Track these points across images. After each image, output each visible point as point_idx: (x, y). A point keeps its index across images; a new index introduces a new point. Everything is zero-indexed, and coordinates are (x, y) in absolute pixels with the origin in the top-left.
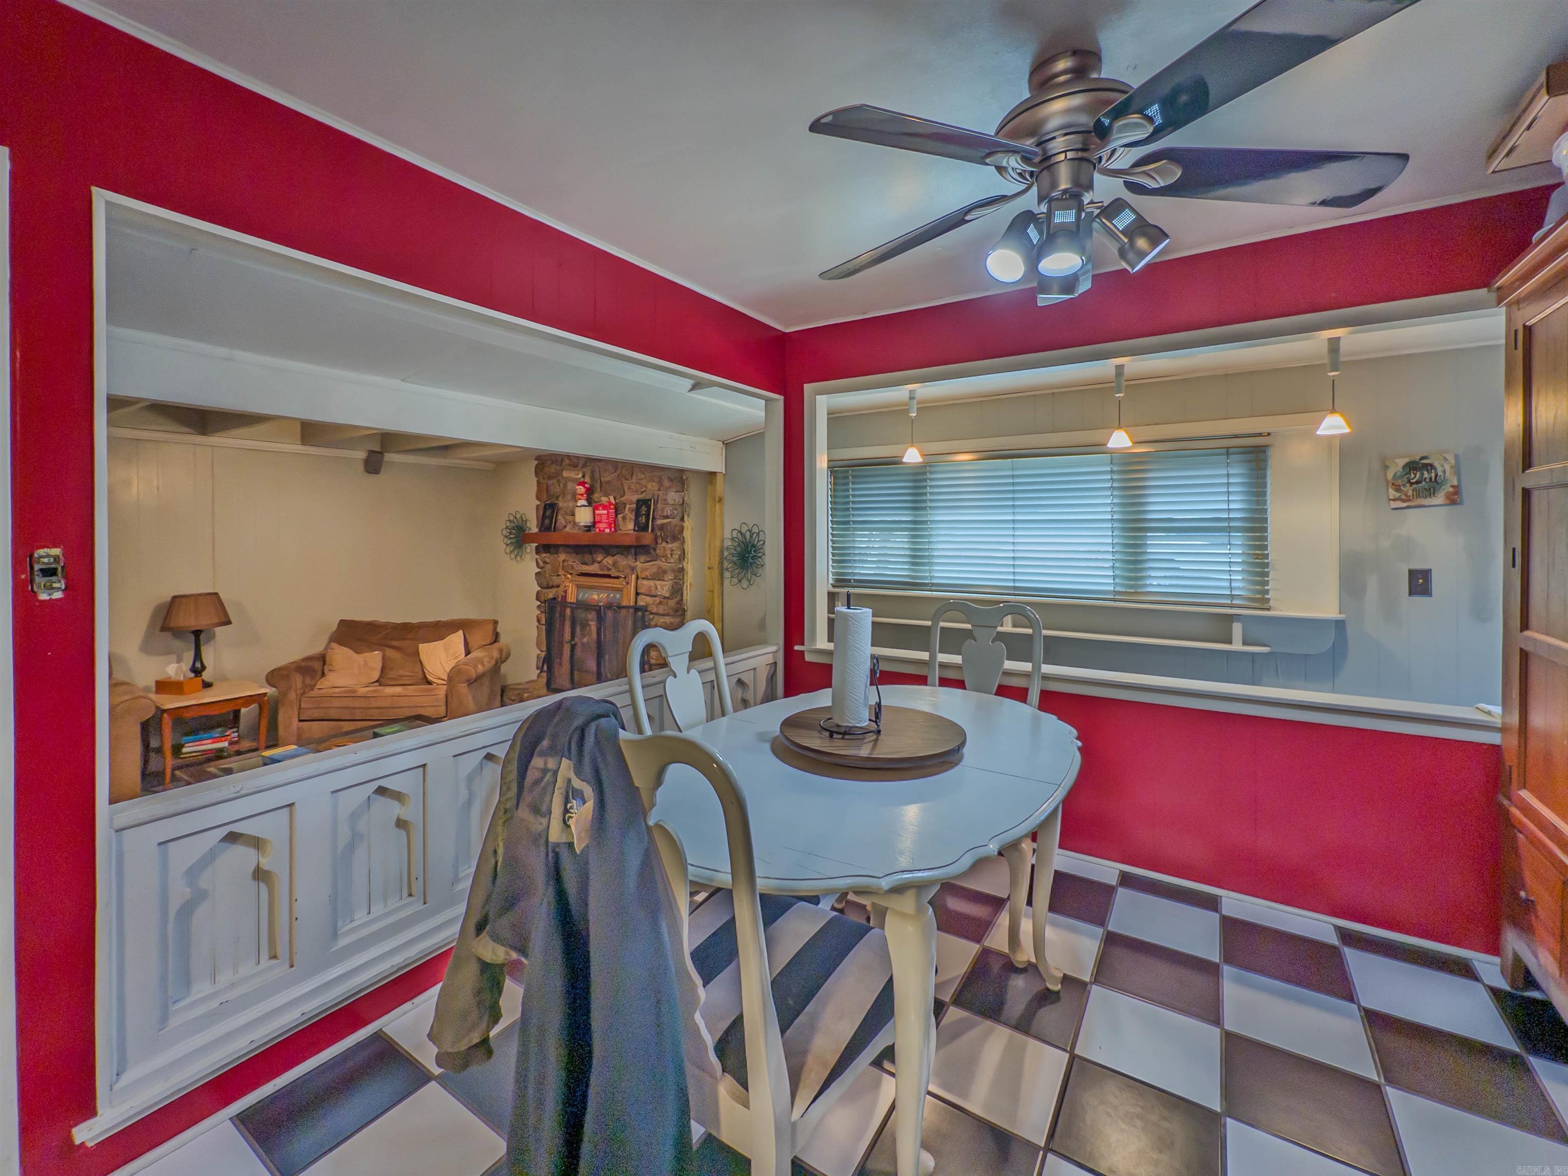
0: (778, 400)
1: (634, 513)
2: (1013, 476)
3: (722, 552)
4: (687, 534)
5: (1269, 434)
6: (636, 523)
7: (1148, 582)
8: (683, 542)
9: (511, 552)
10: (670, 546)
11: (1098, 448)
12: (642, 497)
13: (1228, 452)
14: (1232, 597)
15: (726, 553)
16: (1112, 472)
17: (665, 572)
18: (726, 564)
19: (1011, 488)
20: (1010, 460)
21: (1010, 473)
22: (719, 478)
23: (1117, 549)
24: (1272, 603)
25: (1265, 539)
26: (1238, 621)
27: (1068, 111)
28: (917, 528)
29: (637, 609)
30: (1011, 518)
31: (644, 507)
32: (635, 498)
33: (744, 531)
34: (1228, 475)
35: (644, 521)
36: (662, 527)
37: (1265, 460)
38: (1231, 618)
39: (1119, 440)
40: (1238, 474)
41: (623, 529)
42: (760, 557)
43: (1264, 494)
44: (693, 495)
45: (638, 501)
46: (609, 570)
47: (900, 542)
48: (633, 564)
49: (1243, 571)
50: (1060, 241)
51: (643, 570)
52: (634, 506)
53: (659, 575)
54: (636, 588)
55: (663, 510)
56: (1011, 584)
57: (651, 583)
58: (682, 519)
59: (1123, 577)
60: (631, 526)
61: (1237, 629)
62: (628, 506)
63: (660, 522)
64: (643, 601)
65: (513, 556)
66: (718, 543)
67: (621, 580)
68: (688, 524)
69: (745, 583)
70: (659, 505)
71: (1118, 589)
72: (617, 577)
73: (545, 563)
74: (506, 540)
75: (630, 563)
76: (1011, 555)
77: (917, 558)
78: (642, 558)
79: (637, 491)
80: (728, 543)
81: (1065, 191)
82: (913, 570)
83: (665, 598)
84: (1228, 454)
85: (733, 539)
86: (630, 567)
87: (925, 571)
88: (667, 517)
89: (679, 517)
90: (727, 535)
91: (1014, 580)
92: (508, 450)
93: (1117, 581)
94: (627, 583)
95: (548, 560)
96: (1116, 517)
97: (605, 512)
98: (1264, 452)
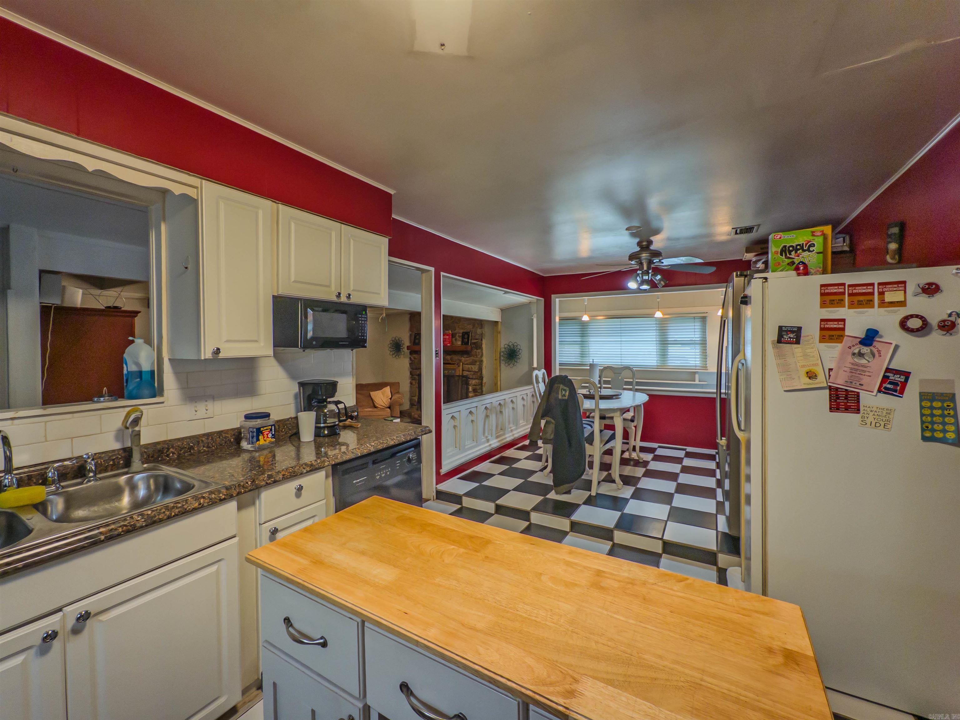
0: (542, 300)
1: (461, 338)
2: (621, 325)
3: (500, 354)
4: (484, 346)
5: (707, 313)
6: (463, 342)
7: (669, 362)
8: (482, 350)
9: (393, 354)
10: (478, 351)
11: (651, 316)
12: (465, 331)
13: (694, 318)
14: (696, 366)
15: (502, 354)
16: (656, 324)
17: (476, 362)
18: (502, 358)
19: (620, 329)
20: (619, 319)
21: (620, 324)
22: (499, 324)
23: (658, 350)
24: (708, 368)
25: (706, 347)
26: (697, 374)
27: (645, 256)
28: (583, 344)
29: (463, 376)
30: (620, 340)
31: (466, 335)
32: (461, 331)
33: (510, 345)
34: (695, 326)
35: (466, 341)
36: (474, 343)
37: (706, 321)
38: (695, 373)
39: (659, 314)
40: (698, 325)
41: (455, 344)
42: (518, 355)
43: (706, 332)
44: (487, 330)
45: (463, 333)
46: (448, 361)
47: (576, 349)
48: (460, 359)
49: (700, 357)
50: (645, 283)
51: (465, 361)
52: (461, 335)
53: (473, 363)
54: (463, 368)
55: (475, 337)
56: (620, 364)
57: (470, 366)
58: (482, 340)
59: (659, 360)
60: (459, 343)
61: (697, 376)
62: (457, 335)
63: (473, 341)
64: (465, 373)
65: (394, 356)
66: (499, 349)
67: (456, 365)
68: (484, 342)
69: (511, 365)
70: (473, 334)
71: (658, 364)
72: (453, 364)
73: (414, 358)
74: (390, 349)
75: (459, 358)
76: (620, 353)
77: (583, 355)
78: (465, 356)
79: (462, 329)
80: (503, 350)
81: (645, 271)
82: (581, 359)
83: (476, 372)
84: (694, 319)
85: (505, 348)
86: (459, 360)
87: (587, 359)
88: (477, 339)
89: (481, 339)
90: (502, 346)
91: (621, 362)
92: (397, 311)
93: (658, 362)
94: (459, 366)
95: (416, 357)
96: (657, 339)
97: (448, 337)
98: (706, 318)
